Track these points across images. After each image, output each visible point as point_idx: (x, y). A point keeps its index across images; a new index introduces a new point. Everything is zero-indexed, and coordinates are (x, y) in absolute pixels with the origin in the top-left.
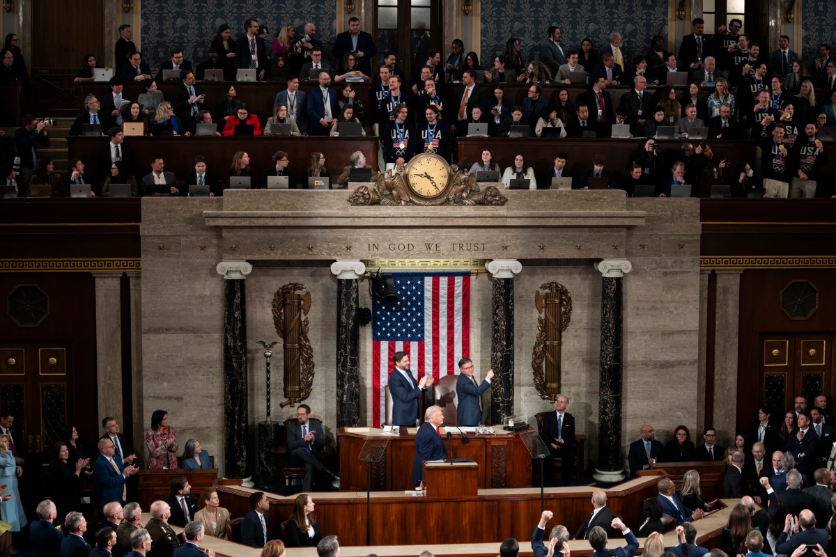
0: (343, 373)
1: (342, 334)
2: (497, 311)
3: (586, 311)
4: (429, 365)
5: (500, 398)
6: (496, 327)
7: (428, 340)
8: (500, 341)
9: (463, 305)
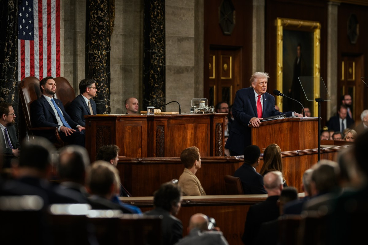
0: (11, 68)
1: (10, 22)
2: (102, 6)
3: (122, 17)
4: (37, 68)
5: (106, 99)
6: (101, 23)
7: (36, 39)
8: (105, 38)
9: (56, 1)
